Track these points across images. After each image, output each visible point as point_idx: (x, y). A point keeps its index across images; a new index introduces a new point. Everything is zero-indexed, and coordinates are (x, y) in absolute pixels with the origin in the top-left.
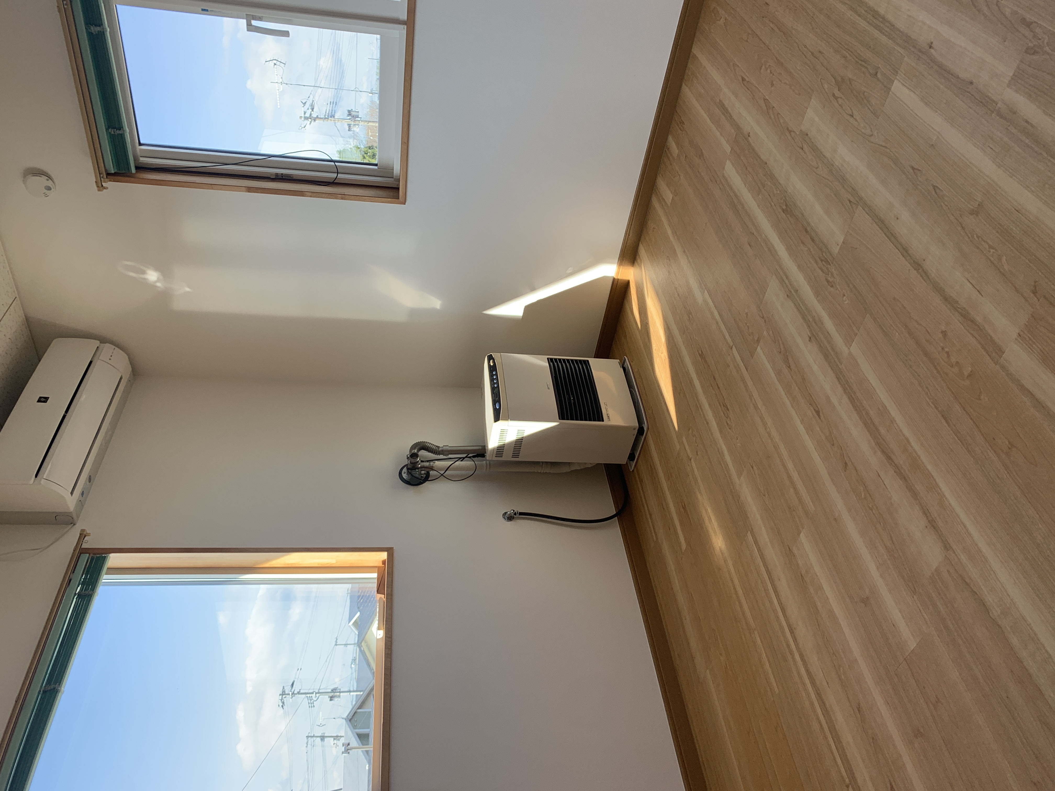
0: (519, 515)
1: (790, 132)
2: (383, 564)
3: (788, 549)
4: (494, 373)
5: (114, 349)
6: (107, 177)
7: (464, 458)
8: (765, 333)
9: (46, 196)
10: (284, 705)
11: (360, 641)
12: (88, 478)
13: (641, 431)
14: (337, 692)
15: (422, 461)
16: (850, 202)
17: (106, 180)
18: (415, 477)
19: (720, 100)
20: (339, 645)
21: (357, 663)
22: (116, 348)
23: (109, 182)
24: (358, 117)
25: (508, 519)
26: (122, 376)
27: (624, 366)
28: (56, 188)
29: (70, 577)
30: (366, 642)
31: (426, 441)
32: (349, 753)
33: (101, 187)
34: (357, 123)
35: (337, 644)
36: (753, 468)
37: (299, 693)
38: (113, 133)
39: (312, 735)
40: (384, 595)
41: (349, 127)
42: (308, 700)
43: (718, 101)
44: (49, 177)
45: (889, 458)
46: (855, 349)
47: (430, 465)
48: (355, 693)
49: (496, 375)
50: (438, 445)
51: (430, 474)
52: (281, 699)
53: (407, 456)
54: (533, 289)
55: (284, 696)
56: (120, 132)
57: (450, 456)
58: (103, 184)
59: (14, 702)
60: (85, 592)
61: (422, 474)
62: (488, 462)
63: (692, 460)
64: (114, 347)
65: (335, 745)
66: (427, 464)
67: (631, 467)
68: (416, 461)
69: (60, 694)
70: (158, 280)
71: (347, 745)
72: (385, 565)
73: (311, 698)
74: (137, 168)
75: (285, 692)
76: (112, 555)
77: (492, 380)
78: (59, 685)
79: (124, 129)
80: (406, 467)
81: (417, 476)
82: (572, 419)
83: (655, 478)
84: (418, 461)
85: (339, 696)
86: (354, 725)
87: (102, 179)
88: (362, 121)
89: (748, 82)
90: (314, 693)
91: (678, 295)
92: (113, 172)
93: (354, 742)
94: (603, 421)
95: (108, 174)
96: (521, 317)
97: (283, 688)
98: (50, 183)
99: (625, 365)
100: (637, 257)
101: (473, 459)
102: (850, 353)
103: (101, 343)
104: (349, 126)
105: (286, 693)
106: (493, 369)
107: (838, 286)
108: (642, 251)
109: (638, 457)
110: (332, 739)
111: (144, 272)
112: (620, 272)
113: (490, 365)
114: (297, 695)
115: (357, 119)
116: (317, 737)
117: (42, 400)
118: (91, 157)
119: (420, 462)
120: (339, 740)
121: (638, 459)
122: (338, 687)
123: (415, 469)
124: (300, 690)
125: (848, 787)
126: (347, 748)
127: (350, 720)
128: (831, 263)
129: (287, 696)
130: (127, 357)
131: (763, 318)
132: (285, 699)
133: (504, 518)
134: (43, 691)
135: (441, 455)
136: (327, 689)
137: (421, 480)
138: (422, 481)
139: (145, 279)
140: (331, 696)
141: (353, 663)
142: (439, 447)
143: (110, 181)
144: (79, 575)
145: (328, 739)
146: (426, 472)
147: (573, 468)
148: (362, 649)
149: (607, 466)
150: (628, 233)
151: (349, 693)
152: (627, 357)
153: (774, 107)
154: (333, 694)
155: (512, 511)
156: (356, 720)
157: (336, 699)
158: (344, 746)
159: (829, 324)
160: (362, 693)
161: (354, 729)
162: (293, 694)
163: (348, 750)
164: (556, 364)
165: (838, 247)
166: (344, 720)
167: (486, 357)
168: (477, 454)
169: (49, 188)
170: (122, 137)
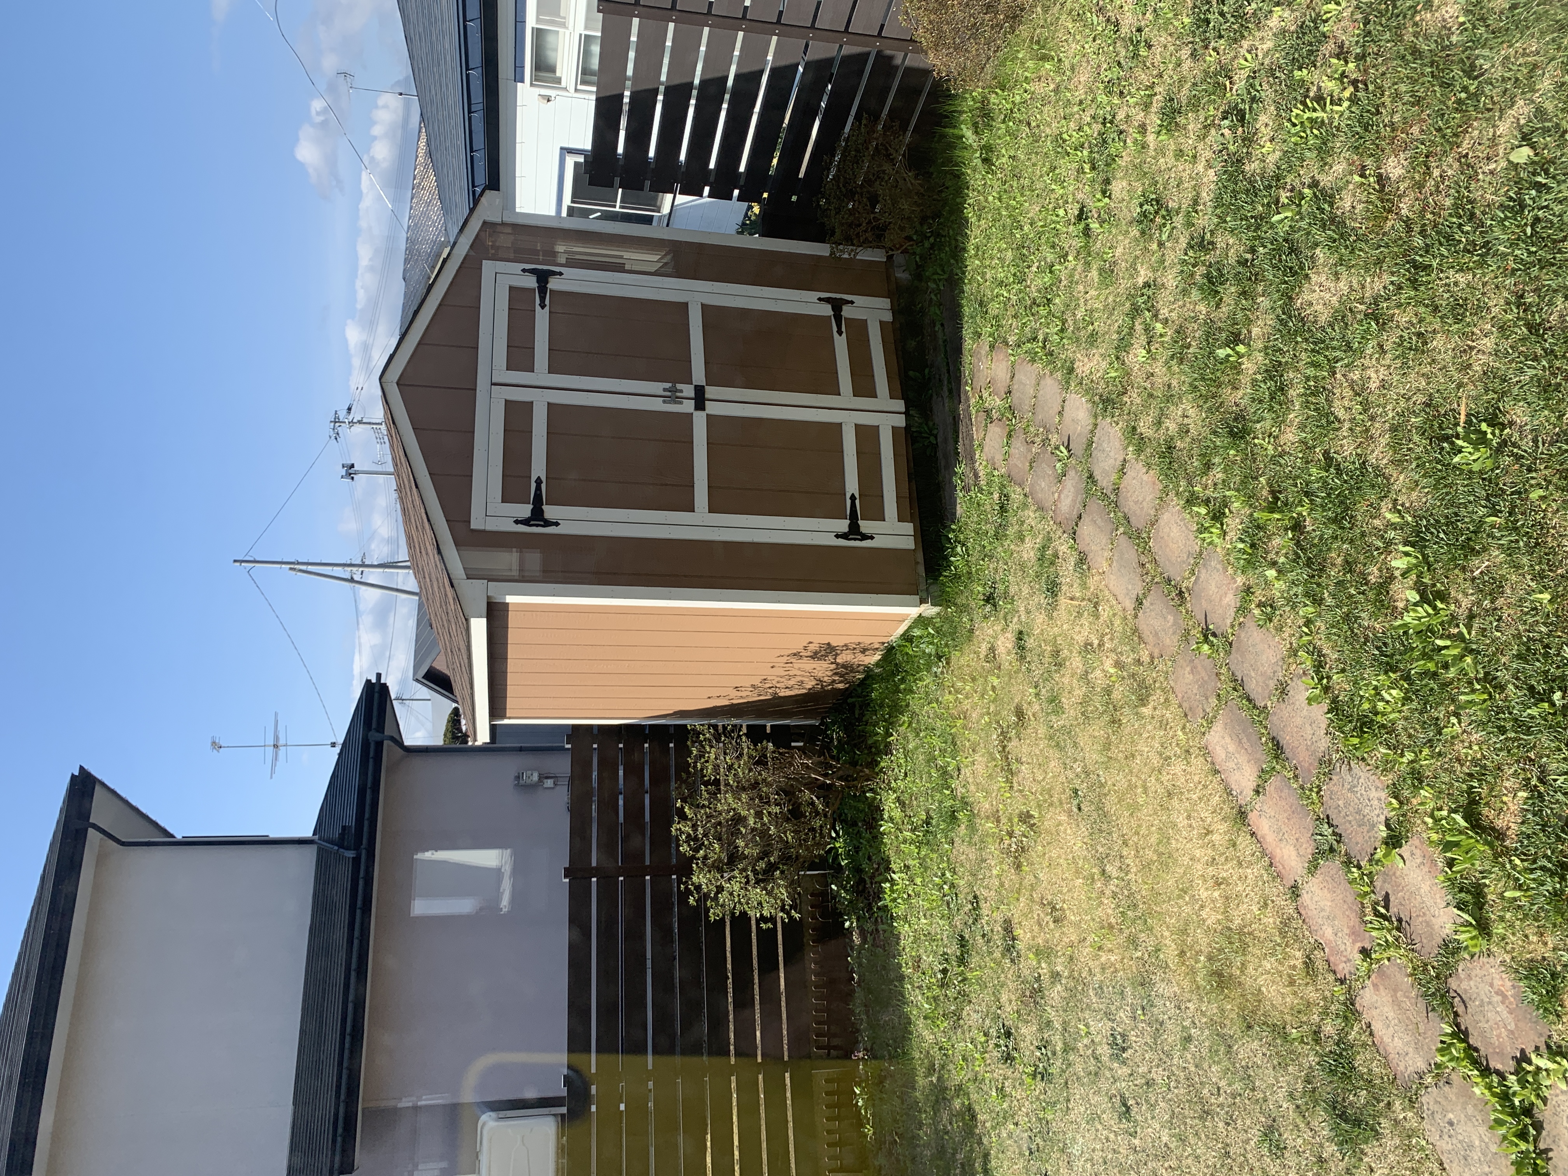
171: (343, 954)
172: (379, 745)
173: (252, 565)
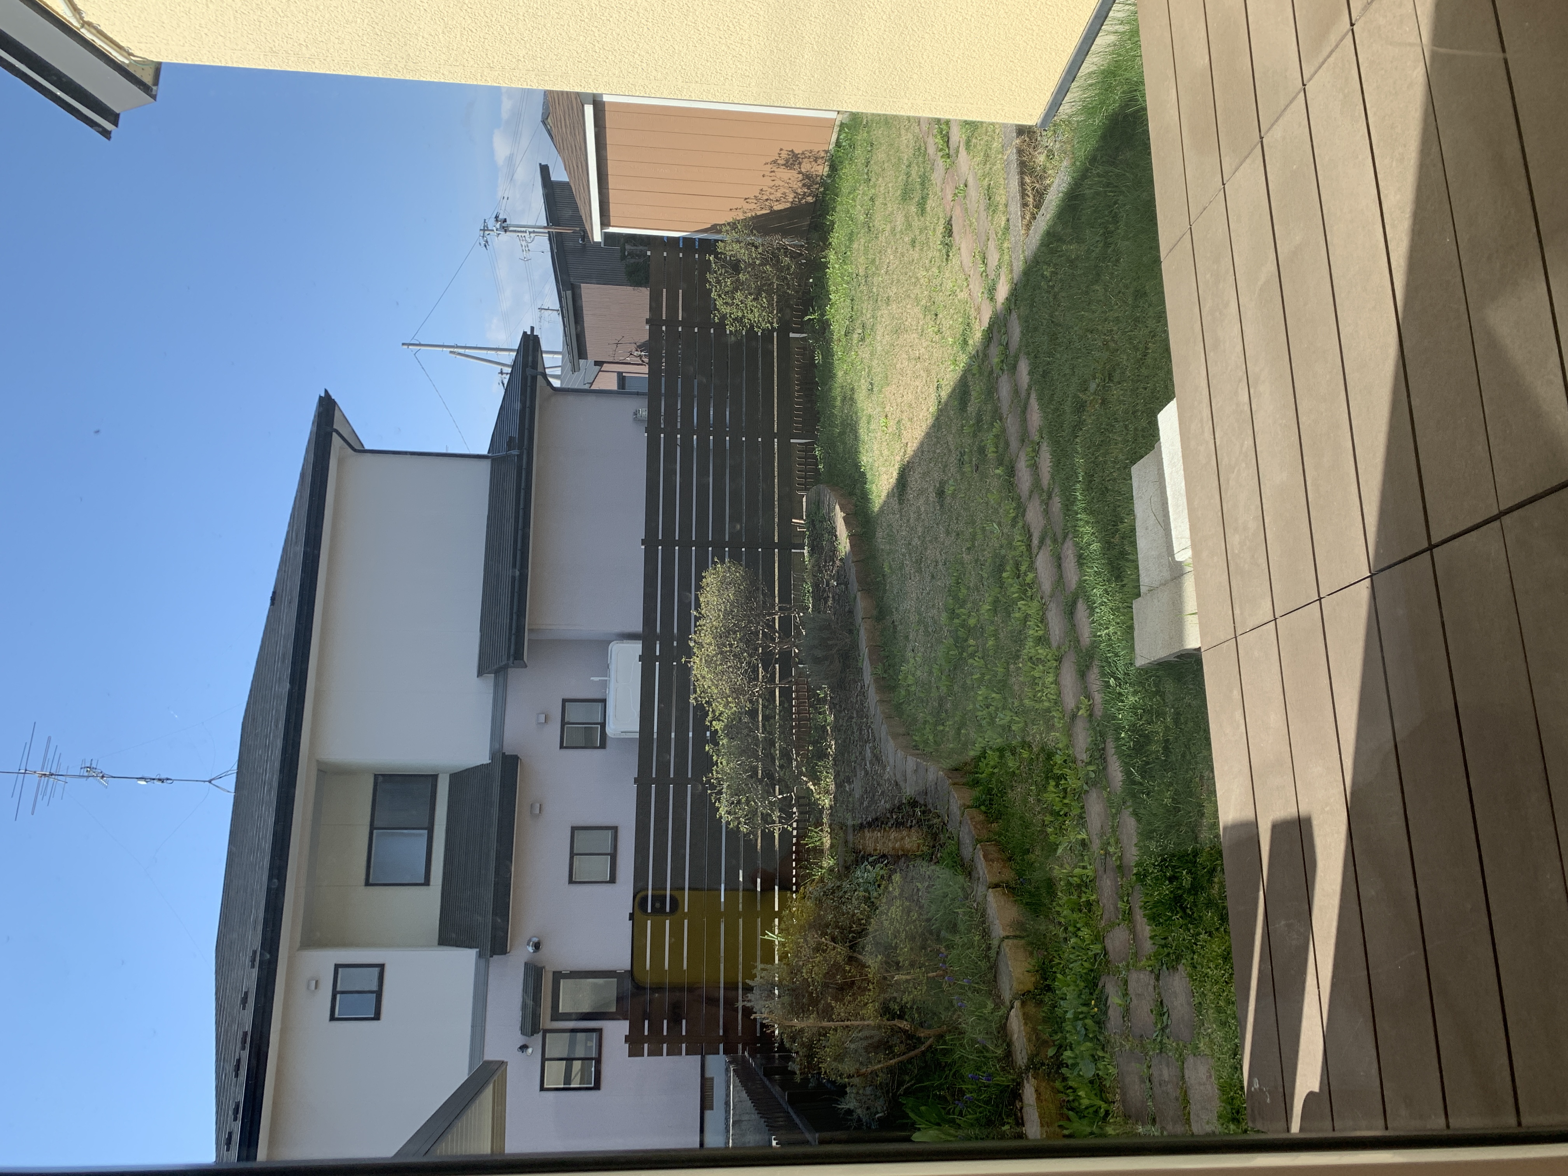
171: (512, 521)
172: (534, 378)
173: (418, 348)
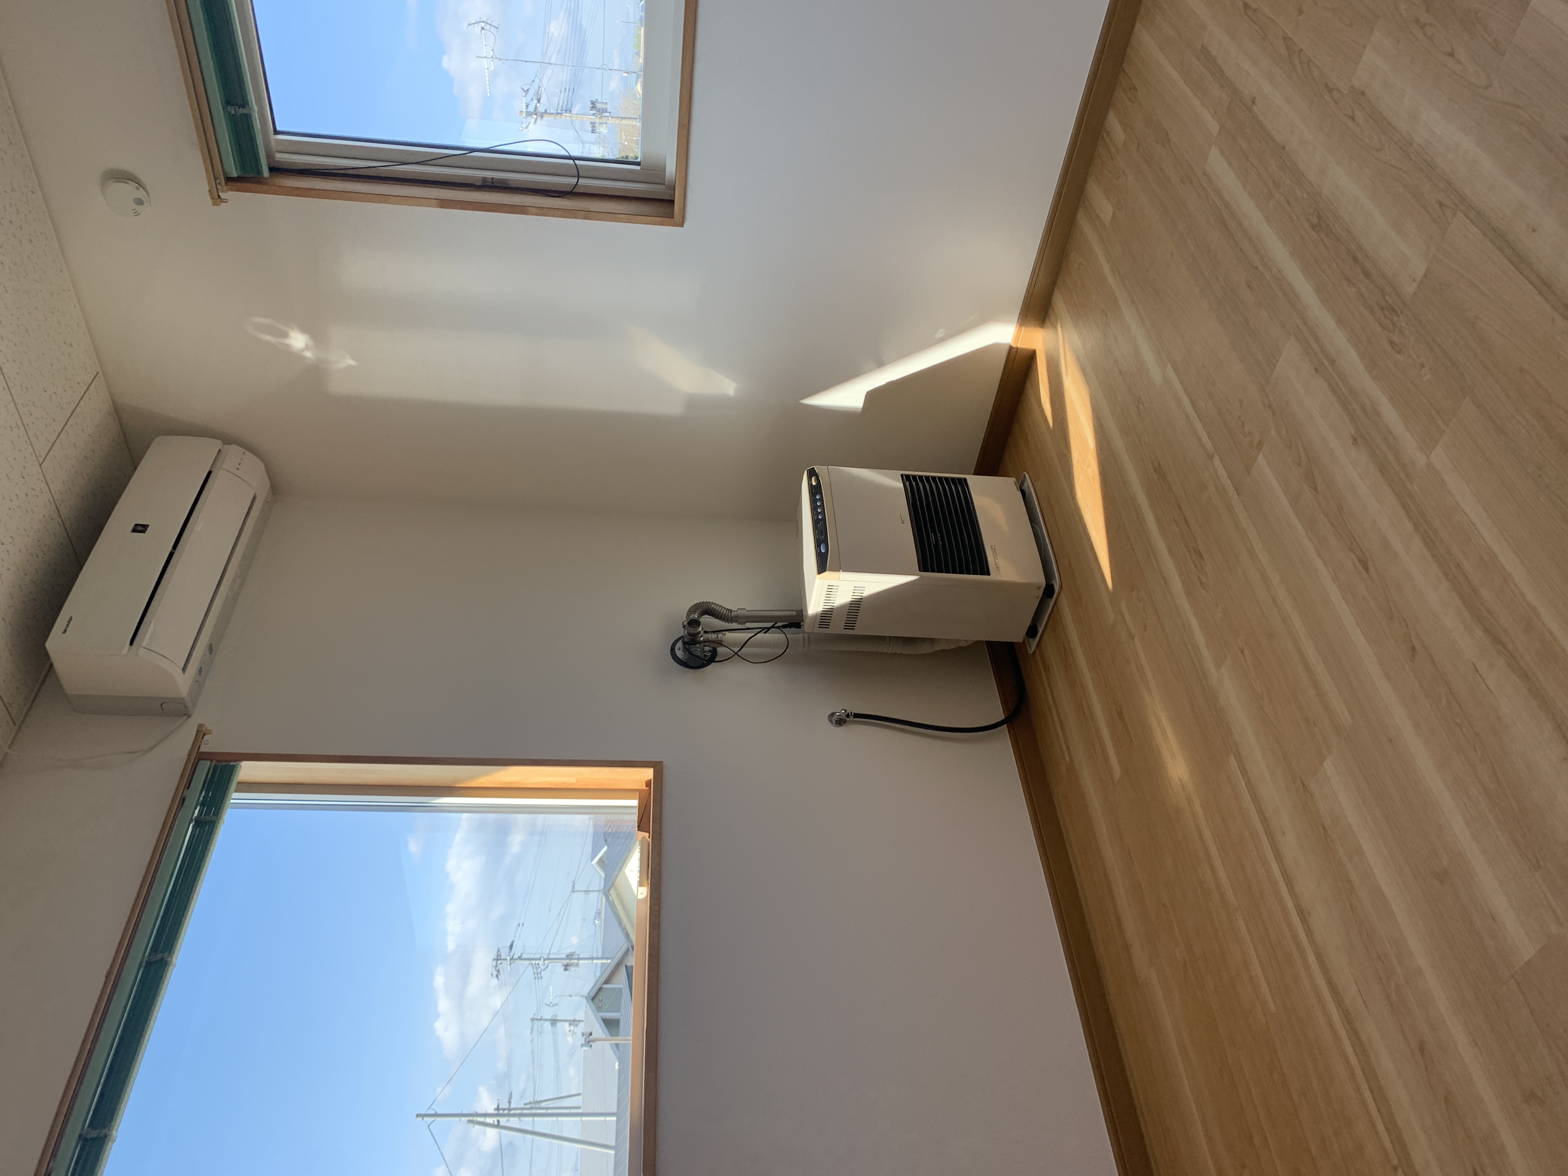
0: (854, 718)
1: (1330, 91)
2: (646, 787)
3: (1301, 787)
4: (818, 497)
5: (244, 453)
6: (226, 184)
7: (769, 629)
8: (1273, 432)
9: (137, 214)
10: (500, 974)
11: (607, 888)
12: (208, 647)
13: (1049, 591)
14: (575, 959)
15: (706, 632)
16: (1441, 205)
17: (225, 188)
18: (694, 655)
19: (1202, 46)
20: (577, 891)
21: (603, 918)
22: (247, 453)
23: (229, 192)
24: (606, 111)
25: (836, 723)
26: (255, 494)
27: (1023, 488)
28: (150, 201)
29: (184, 794)
30: (616, 890)
31: (711, 602)
32: (591, 1046)
33: (217, 199)
34: (605, 120)
35: (575, 890)
36: (1242, 653)
37: (520, 958)
38: (233, 112)
39: (539, 1017)
40: (648, 834)
41: (592, 127)
42: (533, 968)
43: (1199, 47)
44: (139, 184)
45: (1497, 641)
46: (1439, 457)
47: (718, 637)
48: (600, 961)
49: (822, 500)
50: (729, 608)
51: (718, 651)
52: (495, 965)
53: (683, 623)
54: (880, 364)
55: (499, 962)
56: (245, 111)
57: (748, 625)
58: (220, 194)
59: (104, 979)
60: (206, 817)
61: (706, 652)
62: (806, 635)
63: (1136, 639)
64: (243, 450)
65: (572, 1032)
66: (712, 636)
67: (1031, 647)
68: (696, 632)
69: (171, 968)
70: (307, 347)
71: (588, 1035)
72: (650, 788)
73: (537, 966)
74: (272, 169)
75: (500, 956)
76: (245, 764)
77: (814, 508)
78: (169, 953)
79: (250, 106)
80: (681, 641)
81: (698, 654)
82: (940, 571)
83: (1071, 665)
84: (700, 631)
85: (577, 965)
86: (599, 1007)
87: (219, 187)
88: (612, 117)
89: (1255, 10)
90: (542, 959)
91: (1120, 372)
92: (235, 175)
93: (599, 1030)
94: (989, 574)
95: (229, 179)
96: (861, 410)
97: (498, 951)
98: (141, 194)
99: (1025, 487)
100: (1050, 312)
101: (782, 629)
102: (1429, 465)
103: (224, 443)
104: (593, 124)
105: (502, 957)
106: (815, 491)
107: (1412, 352)
108: (1059, 301)
109: (1044, 631)
110: (567, 1024)
111: (286, 335)
112: (1021, 336)
113: (812, 484)
114: (518, 961)
115: (604, 114)
116: (546, 1020)
117: (141, 529)
118: (202, 151)
119: (702, 632)
120: (577, 1025)
121: (1042, 635)
122: (575, 952)
123: (695, 644)
124: (522, 954)
125: (1395, 1169)
126: (589, 1040)
127: (593, 999)
128: (1399, 313)
129: (504, 962)
130: (262, 464)
131: (1270, 407)
132: (500, 966)
133: (831, 721)
134: (147, 963)
135: (734, 624)
136: (559, 954)
137: (705, 660)
138: (705, 662)
139: (287, 345)
140: (565, 963)
141: (598, 918)
142: (731, 611)
143: (232, 190)
144: (196, 793)
145: (562, 1023)
146: (711, 649)
147: (938, 647)
148: (611, 899)
149: (990, 644)
150: (1037, 271)
151: (590, 961)
152: (1027, 473)
153: (1301, 50)
154: (568, 961)
155: (843, 711)
156: (601, 999)
157: (572, 969)
158: (585, 1036)
159: (1391, 416)
160: (609, 961)
161: (598, 1012)
162: (512, 959)
163: (589, 1042)
164: (914, 483)
165: (1415, 285)
166: (584, 1000)
167: (806, 472)
168: (790, 623)
169: (139, 202)
170: (247, 118)
